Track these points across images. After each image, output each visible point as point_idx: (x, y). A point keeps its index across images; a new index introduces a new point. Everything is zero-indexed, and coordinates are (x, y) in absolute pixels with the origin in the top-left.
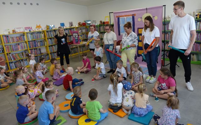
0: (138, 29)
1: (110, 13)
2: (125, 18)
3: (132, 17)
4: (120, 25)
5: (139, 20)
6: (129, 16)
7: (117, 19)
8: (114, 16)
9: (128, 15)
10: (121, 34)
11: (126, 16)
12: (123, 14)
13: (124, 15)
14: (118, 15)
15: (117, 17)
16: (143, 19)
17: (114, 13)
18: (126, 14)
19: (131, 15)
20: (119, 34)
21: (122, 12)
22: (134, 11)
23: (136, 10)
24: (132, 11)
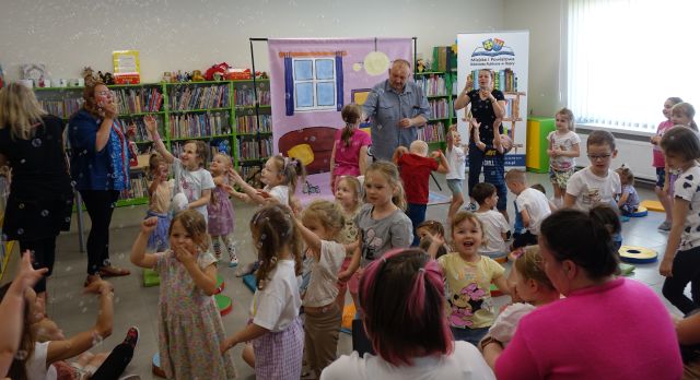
0: (354, 91)
1: (251, 39)
2: (314, 59)
3: (334, 59)
4: (295, 82)
5: (357, 67)
6: (325, 54)
7: (281, 62)
8: (272, 52)
9: (321, 51)
10: (295, 109)
11: (313, 54)
12: (305, 49)
13: (308, 51)
14: (286, 49)
15: (282, 54)
16: (366, 67)
17: (273, 42)
18: (315, 48)
19: (332, 54)
20: (290, 111)
21: (302, 42)
22: (341, 42)
23: (347, 42)
24: (336, 42)
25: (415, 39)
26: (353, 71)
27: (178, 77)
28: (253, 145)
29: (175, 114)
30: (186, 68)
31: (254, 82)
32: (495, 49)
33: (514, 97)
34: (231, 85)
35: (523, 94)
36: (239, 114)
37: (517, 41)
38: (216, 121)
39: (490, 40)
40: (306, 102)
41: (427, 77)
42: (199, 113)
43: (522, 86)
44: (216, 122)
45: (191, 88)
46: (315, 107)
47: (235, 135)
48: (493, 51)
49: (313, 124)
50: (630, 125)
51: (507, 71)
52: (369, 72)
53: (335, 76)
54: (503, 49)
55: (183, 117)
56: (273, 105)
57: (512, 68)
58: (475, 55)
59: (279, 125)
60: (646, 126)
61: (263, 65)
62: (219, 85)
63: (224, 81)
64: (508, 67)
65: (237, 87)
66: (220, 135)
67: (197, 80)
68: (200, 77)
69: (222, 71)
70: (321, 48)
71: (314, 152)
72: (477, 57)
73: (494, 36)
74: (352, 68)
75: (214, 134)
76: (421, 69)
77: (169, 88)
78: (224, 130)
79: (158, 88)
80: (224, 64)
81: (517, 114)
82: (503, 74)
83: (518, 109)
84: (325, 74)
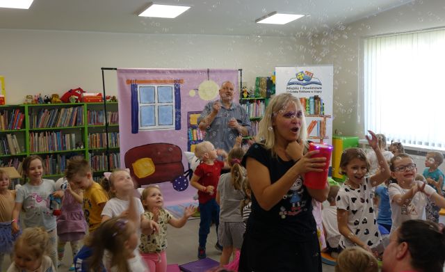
0: (190, 113)
1: (102, 69)
2: (156, 86)
3: (173, 86)
4: (140, 105)
5: (192, 93)
6: (165, 82)
7: (128, 88)
8: (120, 80)
9: (162, 79)
10: (140, 128)
11: (156, 82)
12: (149, 77)
13: (152, 79)
14: (132, 77)
15: (129, 82)
16: (200, 93)
17: (121, 71)
18: (156, 76)
19: (171, 82)
20: (135, 129)
21: (146, 71)
22: (180, 72)
23: (184, 72)
24: (175, 72)
25: (241, 70)
26: (189, 96)
27: (39, 100)
28: (103, 157)
29: (35, 132)
30: (46, 92)
31: (105, 105)
32: (307, 80)
33: (322, 119)
34: (85, 107)
35: (329, 117)
36: (91, 131)
37: (323, 74)
38: (71, 137)
39: (302, 72)
40: (149, 121)
41: (251, 101)
42: (56, 131)
43: (328, 110)
44: (71, 139)
45: (50, 108)
46: (157, 127)
47: (87, 149)
48: (304, 82)
49: (154, 141)
50: (415, 143)
51: (316, 98)
52: (202, 97)
53: (174, 101)
54: (313, 80)
55: (41, 134)
56: (121, 124)
57: (320, 95)
58: (289, 84)
59: (125, 142)
60: (427, 144)
61: (113, 90)
62: (74, 106)
63: (79, 103)
64: (316, 94)
65: (90, 109)
66: (74, 149)
67: (55, 102)
68: (58, 100)
69: (77, 94)
70: (162, 77)
71: (155, 164)
72: (292, 86)
73: (304, 69)
74: (188, 94)
75: (69, 149)
76: (245, 95)
77: (31, 108)
78: (77, 145)
79: (21, 109)
80: (79, 89)
81: (324, 133)
82: (312, 100)
83: (324, 129)
84: (165, 99)
